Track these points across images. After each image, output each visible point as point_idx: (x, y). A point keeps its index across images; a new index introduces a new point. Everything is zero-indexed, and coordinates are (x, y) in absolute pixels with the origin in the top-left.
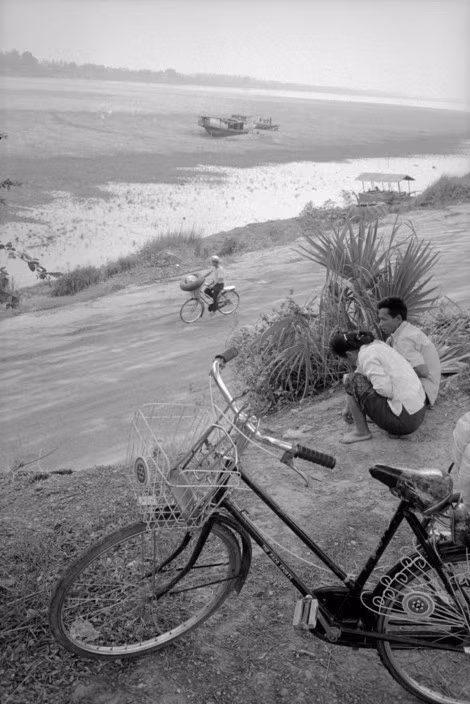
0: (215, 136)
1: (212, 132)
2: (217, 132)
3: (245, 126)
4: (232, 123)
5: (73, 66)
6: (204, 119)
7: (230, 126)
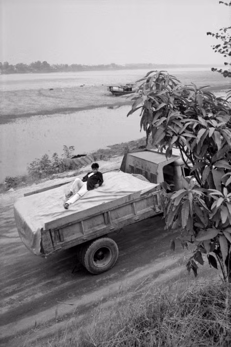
0: (117, 95)
1: (116, 94)
2: (118, 93)
3: (133, 89)
4: (126, 88)
5: (67, 66)
6: (110, 87)
7: (124, 90)
